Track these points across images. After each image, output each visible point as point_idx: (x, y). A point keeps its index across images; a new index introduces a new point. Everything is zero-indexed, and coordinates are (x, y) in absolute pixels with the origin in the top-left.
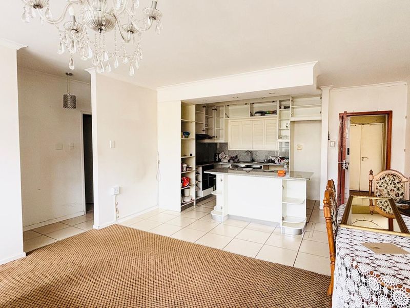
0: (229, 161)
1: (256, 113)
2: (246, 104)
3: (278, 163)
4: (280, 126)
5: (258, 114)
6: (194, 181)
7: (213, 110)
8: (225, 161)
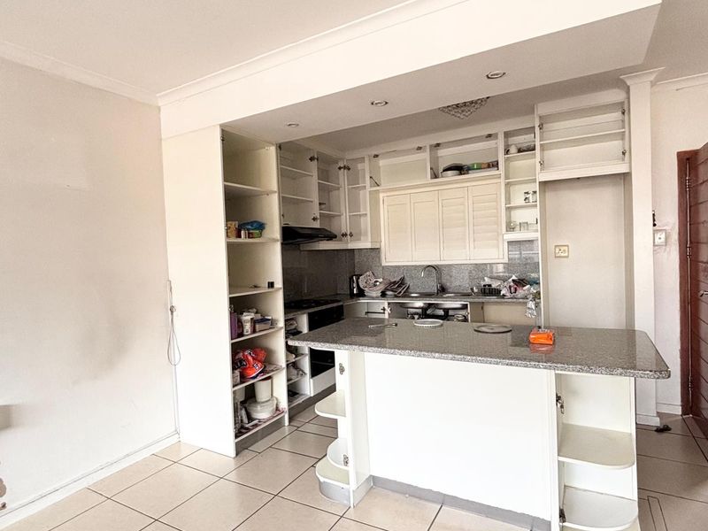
0: (383, 295)
1: (445, 170)
2: (419, 148)
3: (508, 294)
4: (508, 199)
5: (449, 173)
6: (281, 357)
7: (340, 168)
8: (374, 294)
